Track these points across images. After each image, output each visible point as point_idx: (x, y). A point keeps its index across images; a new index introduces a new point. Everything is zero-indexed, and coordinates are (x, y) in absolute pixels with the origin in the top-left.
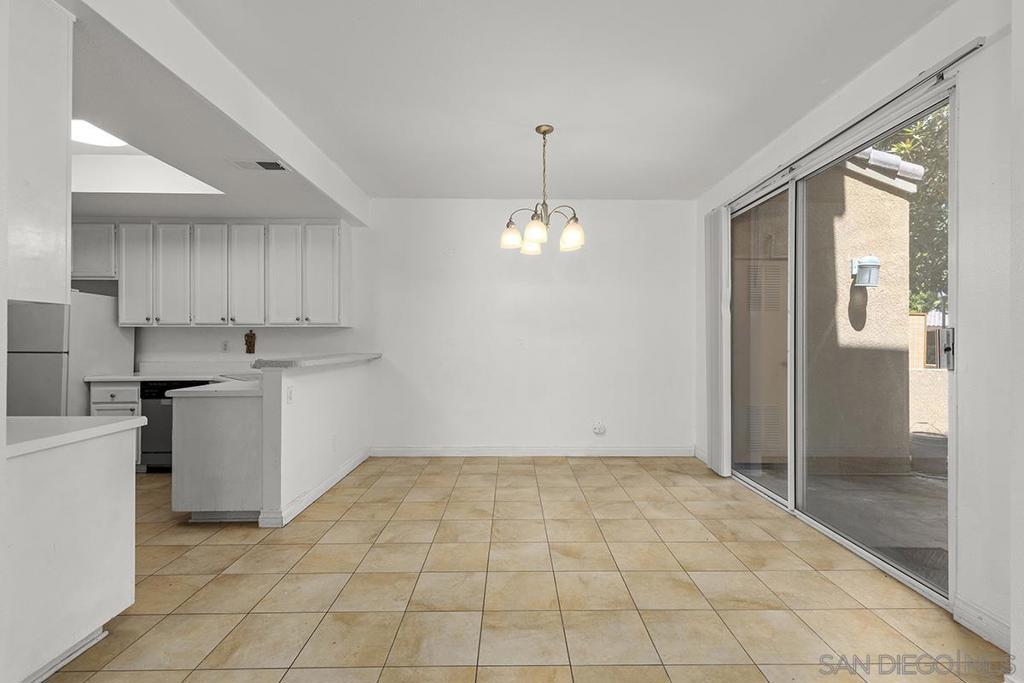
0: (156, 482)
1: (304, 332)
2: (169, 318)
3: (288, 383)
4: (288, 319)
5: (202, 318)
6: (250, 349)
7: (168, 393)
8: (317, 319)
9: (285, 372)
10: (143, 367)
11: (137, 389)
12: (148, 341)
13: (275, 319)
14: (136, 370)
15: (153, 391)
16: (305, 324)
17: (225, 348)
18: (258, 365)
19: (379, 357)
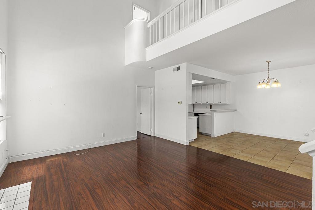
0: (198, 129)
1: (220, 105)
2: (198, 102)
3: (215, 114)
4: (217, 102)
5: (203, 103)
6: (211, 108)
7: (199, 115)
8: (223, 102)
9: (215, 112)
10: (194, 110)
11: (194, 114)
12: (195, 106)
13: (215, 102)
14: (193, 111)
15: (196, 114)
16: (220, 103)
17: (207, 108)
18: (211, 111)
19: (236, 110)
